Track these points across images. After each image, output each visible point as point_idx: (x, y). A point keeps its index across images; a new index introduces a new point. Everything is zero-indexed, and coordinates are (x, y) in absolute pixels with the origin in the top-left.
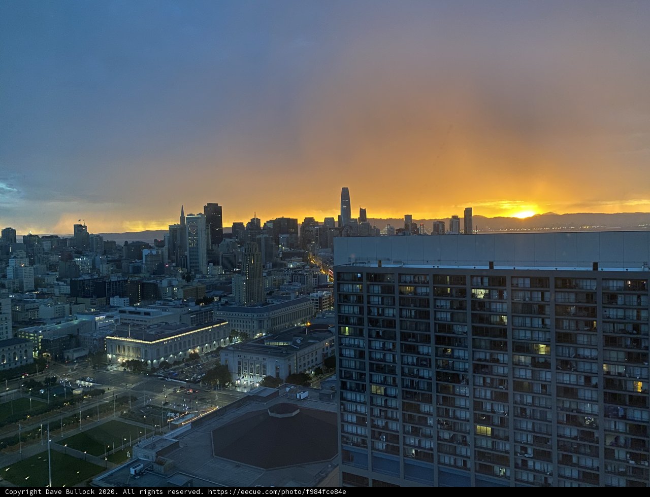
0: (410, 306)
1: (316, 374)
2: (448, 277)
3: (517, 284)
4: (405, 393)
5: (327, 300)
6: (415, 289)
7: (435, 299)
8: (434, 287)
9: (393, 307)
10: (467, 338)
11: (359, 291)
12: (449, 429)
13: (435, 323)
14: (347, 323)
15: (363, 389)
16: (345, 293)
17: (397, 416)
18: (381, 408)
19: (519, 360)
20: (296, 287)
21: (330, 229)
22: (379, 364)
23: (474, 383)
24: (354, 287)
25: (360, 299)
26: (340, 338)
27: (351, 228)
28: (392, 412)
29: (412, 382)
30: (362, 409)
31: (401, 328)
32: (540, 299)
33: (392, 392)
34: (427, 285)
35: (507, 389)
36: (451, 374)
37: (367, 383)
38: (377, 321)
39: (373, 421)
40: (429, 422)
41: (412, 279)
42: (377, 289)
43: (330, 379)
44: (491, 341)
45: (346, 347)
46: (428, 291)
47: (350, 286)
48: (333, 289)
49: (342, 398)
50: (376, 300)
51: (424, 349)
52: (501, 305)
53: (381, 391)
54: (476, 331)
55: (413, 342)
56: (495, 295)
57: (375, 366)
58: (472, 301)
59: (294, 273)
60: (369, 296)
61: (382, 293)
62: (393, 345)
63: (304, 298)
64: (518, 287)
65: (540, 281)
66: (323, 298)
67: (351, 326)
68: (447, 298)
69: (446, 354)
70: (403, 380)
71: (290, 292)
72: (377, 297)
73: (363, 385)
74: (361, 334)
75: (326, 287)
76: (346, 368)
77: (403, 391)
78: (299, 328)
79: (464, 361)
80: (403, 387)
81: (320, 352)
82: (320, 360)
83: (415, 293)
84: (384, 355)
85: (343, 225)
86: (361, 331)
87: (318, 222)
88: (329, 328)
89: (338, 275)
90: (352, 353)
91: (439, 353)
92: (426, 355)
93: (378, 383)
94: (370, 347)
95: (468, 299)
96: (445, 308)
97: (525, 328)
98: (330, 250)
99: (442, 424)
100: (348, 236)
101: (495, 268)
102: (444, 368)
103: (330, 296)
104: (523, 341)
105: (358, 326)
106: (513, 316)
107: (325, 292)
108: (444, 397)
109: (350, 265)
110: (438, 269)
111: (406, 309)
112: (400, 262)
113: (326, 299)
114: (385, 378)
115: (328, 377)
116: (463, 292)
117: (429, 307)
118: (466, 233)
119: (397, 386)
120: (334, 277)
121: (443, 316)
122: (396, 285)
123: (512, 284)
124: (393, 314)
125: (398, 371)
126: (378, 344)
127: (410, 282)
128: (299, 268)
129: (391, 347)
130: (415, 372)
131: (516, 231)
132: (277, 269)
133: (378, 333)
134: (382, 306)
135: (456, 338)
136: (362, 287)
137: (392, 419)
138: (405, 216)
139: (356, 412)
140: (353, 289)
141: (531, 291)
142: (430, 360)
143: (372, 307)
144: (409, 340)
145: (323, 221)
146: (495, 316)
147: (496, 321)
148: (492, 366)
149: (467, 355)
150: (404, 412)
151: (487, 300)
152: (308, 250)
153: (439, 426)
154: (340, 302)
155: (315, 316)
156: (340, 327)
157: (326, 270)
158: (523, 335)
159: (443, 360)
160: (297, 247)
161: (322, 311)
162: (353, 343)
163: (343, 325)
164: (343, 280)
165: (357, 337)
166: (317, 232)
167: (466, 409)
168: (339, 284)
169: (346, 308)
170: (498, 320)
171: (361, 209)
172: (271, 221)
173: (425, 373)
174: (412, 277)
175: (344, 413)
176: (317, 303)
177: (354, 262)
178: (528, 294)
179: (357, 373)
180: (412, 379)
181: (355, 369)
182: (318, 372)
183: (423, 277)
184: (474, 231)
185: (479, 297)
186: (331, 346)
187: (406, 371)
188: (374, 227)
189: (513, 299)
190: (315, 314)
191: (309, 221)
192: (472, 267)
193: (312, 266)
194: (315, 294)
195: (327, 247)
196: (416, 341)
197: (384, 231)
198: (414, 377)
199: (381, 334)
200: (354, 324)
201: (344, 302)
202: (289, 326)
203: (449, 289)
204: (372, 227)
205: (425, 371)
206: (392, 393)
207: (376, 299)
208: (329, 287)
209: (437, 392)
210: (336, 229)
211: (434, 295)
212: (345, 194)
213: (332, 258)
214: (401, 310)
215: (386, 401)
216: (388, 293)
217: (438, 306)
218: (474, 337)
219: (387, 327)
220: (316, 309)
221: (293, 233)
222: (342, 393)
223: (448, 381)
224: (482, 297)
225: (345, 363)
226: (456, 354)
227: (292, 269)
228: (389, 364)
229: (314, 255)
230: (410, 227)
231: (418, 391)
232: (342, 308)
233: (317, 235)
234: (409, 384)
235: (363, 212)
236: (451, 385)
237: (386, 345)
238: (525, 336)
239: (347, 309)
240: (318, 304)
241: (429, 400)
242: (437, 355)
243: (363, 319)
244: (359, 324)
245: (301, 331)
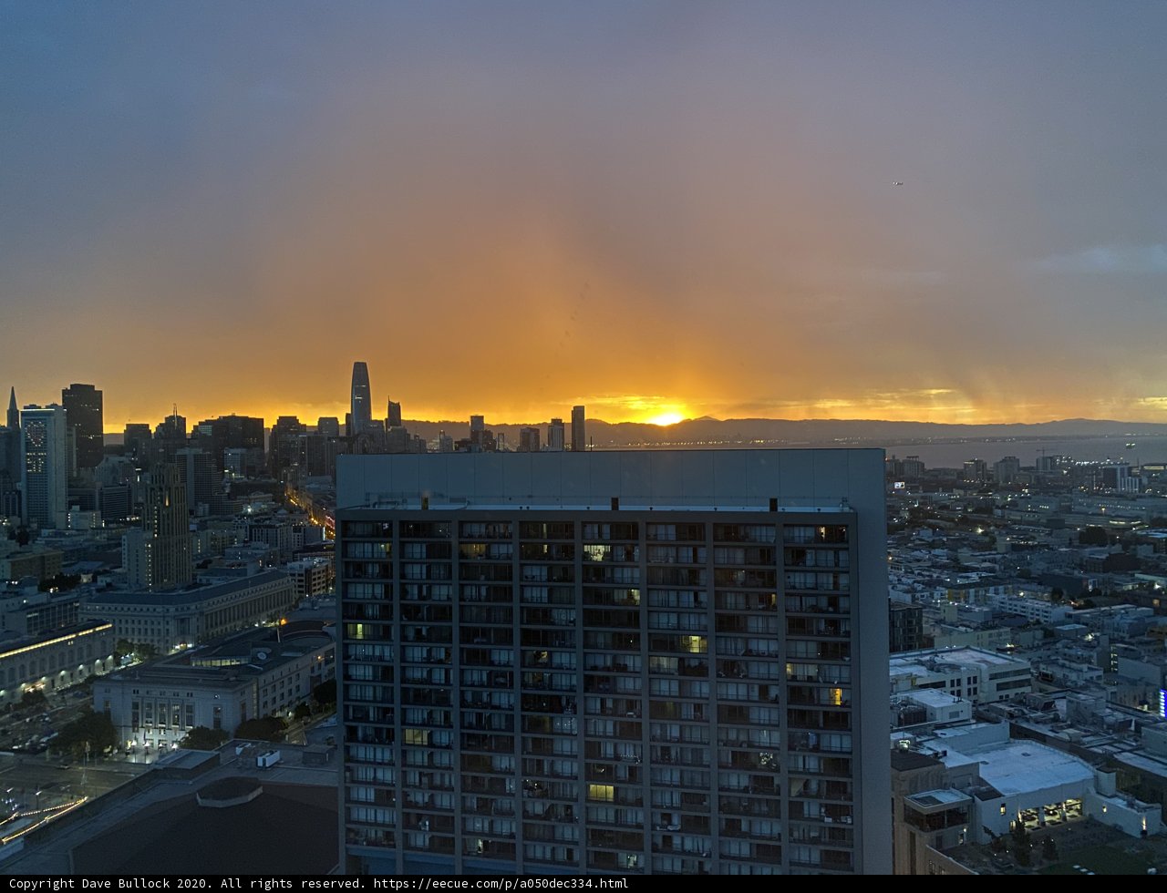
0: (478, 580)
1: (297, 717)
2: (545, 525)
3: (656, 535)
4: (466, 739)
5: (321, 575)
6: (488, 548)
7: (522, 565)
8: (521, 544)
9: (449, 582)
10: (574, 631)
11: (384, 556)
12: (544, 795)
13: (522, 608)
14: (361, 616)
15: (388, 737)
16: (357, 560)
17: (450, 781)
18: (421, 770)
19: (659, 665)
20: (257, 552)
21: (329, 439)
22: (419, 689)
23: (585, 709)
24: (375, 548)
25: (386, 570)
26: (346, 646)
27: (372, 437)
28: (442, 775)
29: (479, 716)
30: (386, 775)
31: (461, 621)
32: (691, 560)
33: (443, 737)
34: (508, 540)
35: (640, 716)
36: (547, 696)
37: (397, 726)
38: (418, 609)
39: (406, 795)
40: (508, 788)
41: (483, 530)
42: (418, 550)
43: (325, 724)
44: (614, 634)
45: (357, 662)
46: (511, 551)
47: (368, 547)
48: (333, 553)
49: (349, 759)
50: (416, 571)
51: (502, 656)
52: (629, 572)
53: (423, 738)
54: (590, 618)
55: (483, 643)
56: (621, 553)
57: (411, 693)
58: (584, 566)
59: (254, 523)
60: (403, 565)
61: (428, 557)
62: (446, 653)
63: (273, 571)
64: (656, 539)
65: (690, 529)
66: (313, 571)
67: (368, 622)
68: (542, 562)
69: (540, 661)
70: (462, 714)
71: (245, 560)
72: (419, 566)
73: (388, 730)
74: (385, 635)
75: (319, 549)
76: (356, 700)
77: (462, 734)
78: (262, 629)
79: (571, 672)
80: (462, 726)
81: (305, 674)
82: (305, 690)
83: (488, 556)
84: (430, 672)
85: (356, 433)
86: (387, 629)
87: (305, 425)
88: (325, 629)
89: (344, 527)
90: (369, 672)
91: (527, 661)
92: (504, 665)
93: (417, 725)
94: (403, 659)
95: (578, 562)
96: (538, 579)
97: (668, 609)
98: (329, 478)
99: (531, 789)
100: (365, 452)
101: (621, 508)
102: (536, 687)
103: (327, 566)
104: (664, 632)
105: (380, 622)
106: (649, 589)
107: (317, 560)
108: (534, 740)
109: (369, 506)
110: (528, 512)
111: (471, 585)
112: (462, 500)
113: (319, 573)
114: (430, 714)
115: (319, 722)
116: (568, 551)
117: (511, 579)
118: (574, 450)
119: (452, 727)
120: (336, 532)
121: (534, 595)
122: (454, 541)
123: (648, 536)
124: (448, 595)
125: (454, 698)
126: (418, 653)
127: (480, 536)
128: (266, 514)
129: (443, 656)
130: (485, 698)
131: (654, 447)
132: (219, 516)
133: (418, 632)
134: (427, 581)
135: (557, 632)
136: (390, 548)
137: (442, 788)
138: (472, 417)
139: (375, 782)
140: (373, 552)
141: (677, 547)
142: (511, 674)
143: (408, 584)
144: (475, 641)
145: (316, 424)
146: (621, 591)
147: (623, 600)
148: (615, 677)
149: (574, 661)
150: (463, 773)
151: (608, 563)
152: (285, 479)
153: (526, 792)
154: (347, 577)
155: (296, 606)
156: (345, 625)
157: (321, 519)
158: (666, 621)
159: (533, 673)
160: (262, 472)
161: (310, 595)
162: (371, 654)
163: (353, 621)
164: (354, 536)
165: (379, 642)
166: (304, 444)
167: (573, 757)
168: (345, 544)
169: (360, 589)
170: (625, 597)
171: (390, 403)
172: (208, 422)
173: (502, 698)
174: (483, 525)
175: (352, 785)
176: (302, 581)
177: (376, 501)
178: (672, 552)
179: (378, 708)
180: (480, 711)
181: (375, 700)
182: (301, 712)
183: (502, 525)
184: (588, 446)
185: (595, 558)
186: (327, 662)
187: (469, 697)
188: (416, 436)
189: (648, 561)
190: (297, 602)
191: (287, 424)
192: (584, 508)
193: (292, 510)
194: (296, 564)
195: (322, 473)
196: (489, 643)
197: (434, 444)
198: (483, 708)
199: (424, 633)
200: (374, 618)
201: (355, 576)
202: (243, 628)
203: (546, 546)
204: (412, 437)
205: (502, 695)
206: (443, 741)
207: (417, 569)
208: (326, 550)
209: (523, 731)
210: (342, 439)
211: (521, 558)
212: (360, 374)
213: (333, 494)
214: (462, 586)
215: (431, 756)
216: (440, 558)
217: (526, 577)
218: (587, 628)
219: (436, 619)
220: (299, 592)
221: (255, 446)
222: (347, 749)
223: (541, 710)
224: (599, 558)
225: (355, 692)
226: (557, 659)
227: (250, 516)
228: (437, 687)
229: (297, 489)
230: (480, 438)
231: (489, 733)
232: (351, 589)
233: (303, 449)
234: (474, 722)
235: (394, 410)
236: (546, 716)
237: (434, 654)
238: (668, 623)
239: (360, 591)
240: (304, 584)
241: (507, 747)
242: (523, 665)
243: (392, 606)
244: (383, 617)
245: (269, 637)
